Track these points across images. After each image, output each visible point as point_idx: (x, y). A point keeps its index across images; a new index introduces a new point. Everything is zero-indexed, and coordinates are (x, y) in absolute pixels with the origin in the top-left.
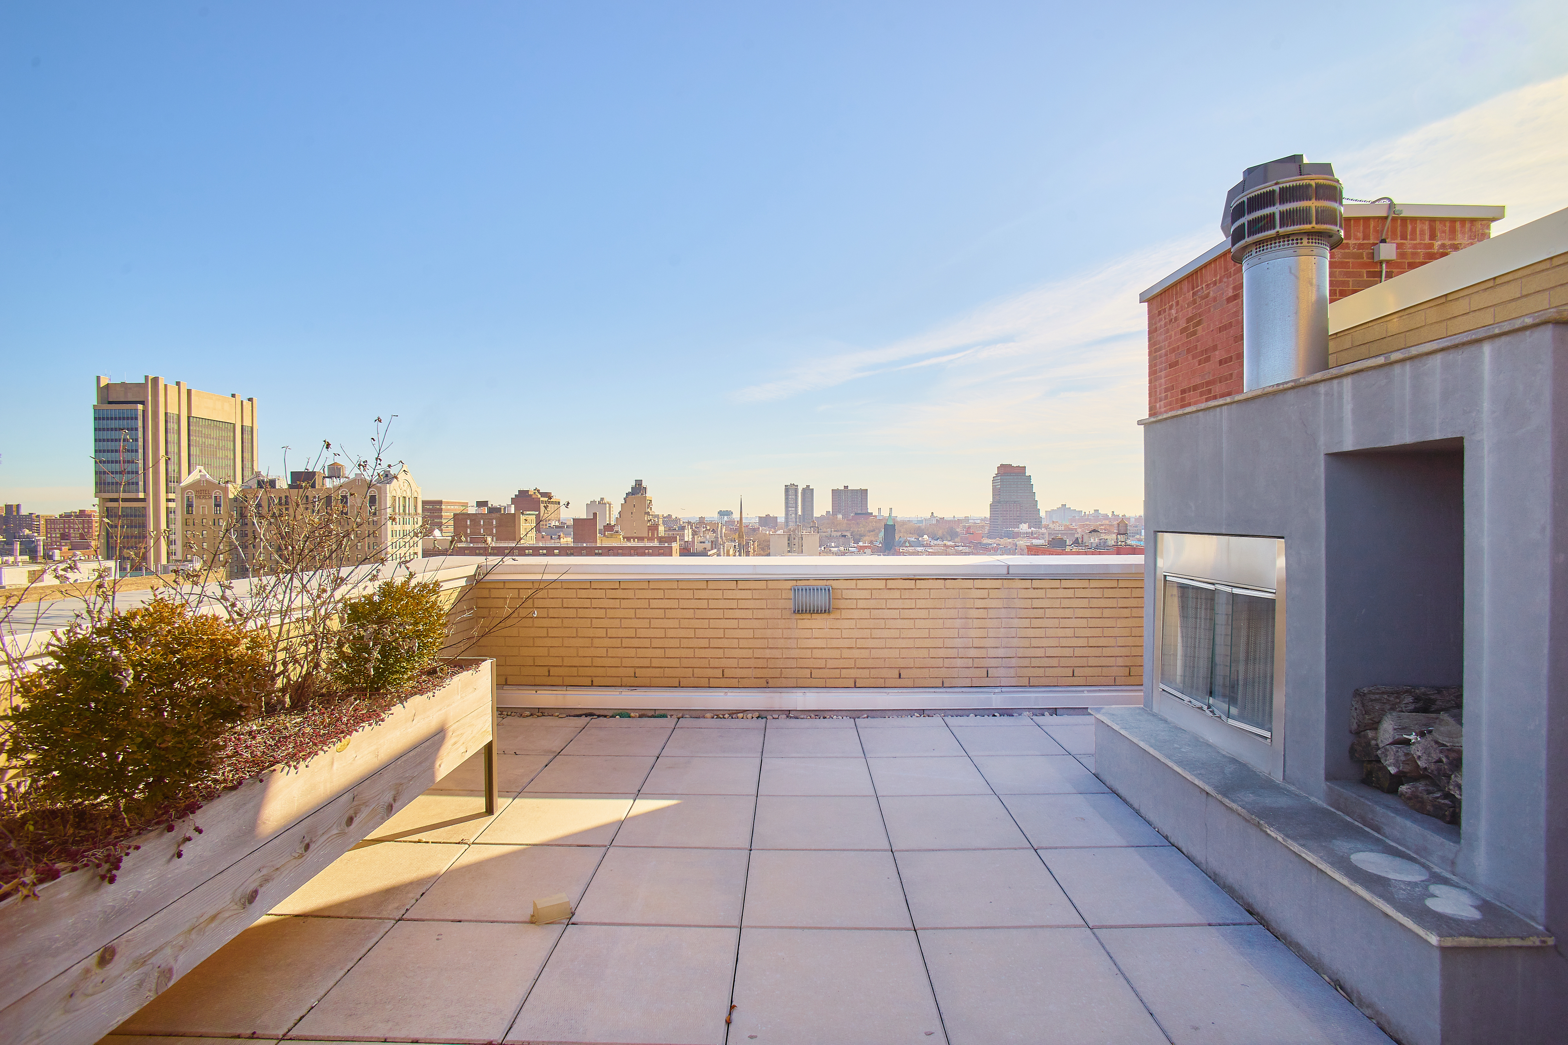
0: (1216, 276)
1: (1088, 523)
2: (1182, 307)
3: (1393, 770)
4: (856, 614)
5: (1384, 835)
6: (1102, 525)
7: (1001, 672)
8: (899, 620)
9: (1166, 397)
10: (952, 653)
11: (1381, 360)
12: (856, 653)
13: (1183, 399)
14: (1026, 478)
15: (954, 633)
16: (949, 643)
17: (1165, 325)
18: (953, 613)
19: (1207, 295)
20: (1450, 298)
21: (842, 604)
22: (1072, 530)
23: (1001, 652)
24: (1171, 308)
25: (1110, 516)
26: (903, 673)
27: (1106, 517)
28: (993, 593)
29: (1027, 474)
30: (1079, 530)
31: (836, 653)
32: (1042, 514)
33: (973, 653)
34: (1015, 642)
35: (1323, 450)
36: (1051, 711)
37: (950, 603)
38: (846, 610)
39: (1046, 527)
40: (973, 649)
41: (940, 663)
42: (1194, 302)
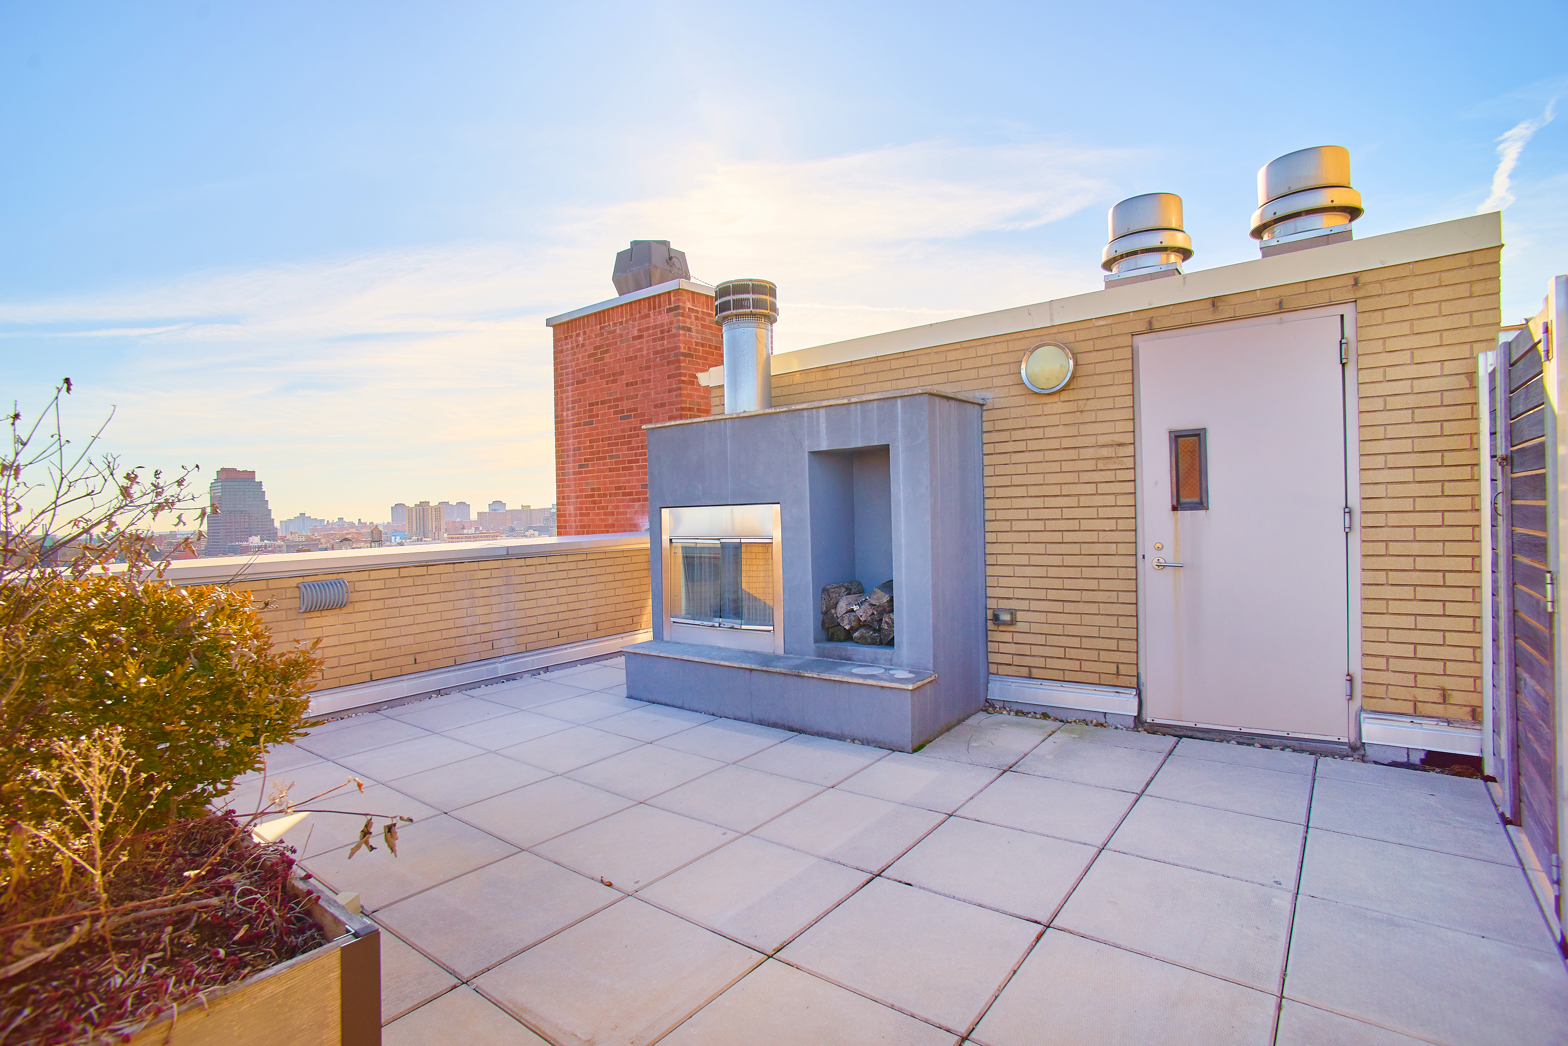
0: (622, 317)
1: (332, 532)
2: (589, 336)
3: (847, 627)
4: (370, 605)
5: (854, 661)
6: (349, 534)
7: (505, 642)
8: (413, 607)
9: (573, 408)
10: (462, 631)
11: (846, 401)
12: (371, 646)
13: (591, 411)
14: (255, 484)
15: (463, 613)
16: (459, 623)
17: (572, 348)
18: (461, 594)
19: (615, 331)
20: (828, 368)
21: (355, 597)
22: (315, 540)
23: (503, 625)
24: (578, 335)
25: (357, 524)
26: (418, 657)
27: (352, 525)
28: (495, 573)
29: (257, 480)
30: (323, 541)
31: (350, 649)
32: (277, 524)
33: (480, 629)
34: (514, 614)
35: (807, 450)
36: (544, 670)
37: (459, 586)
38: (359, 603)
39: (283, 539)
40: (480, 626)
41: (451, 642)
42: (602, 334)
